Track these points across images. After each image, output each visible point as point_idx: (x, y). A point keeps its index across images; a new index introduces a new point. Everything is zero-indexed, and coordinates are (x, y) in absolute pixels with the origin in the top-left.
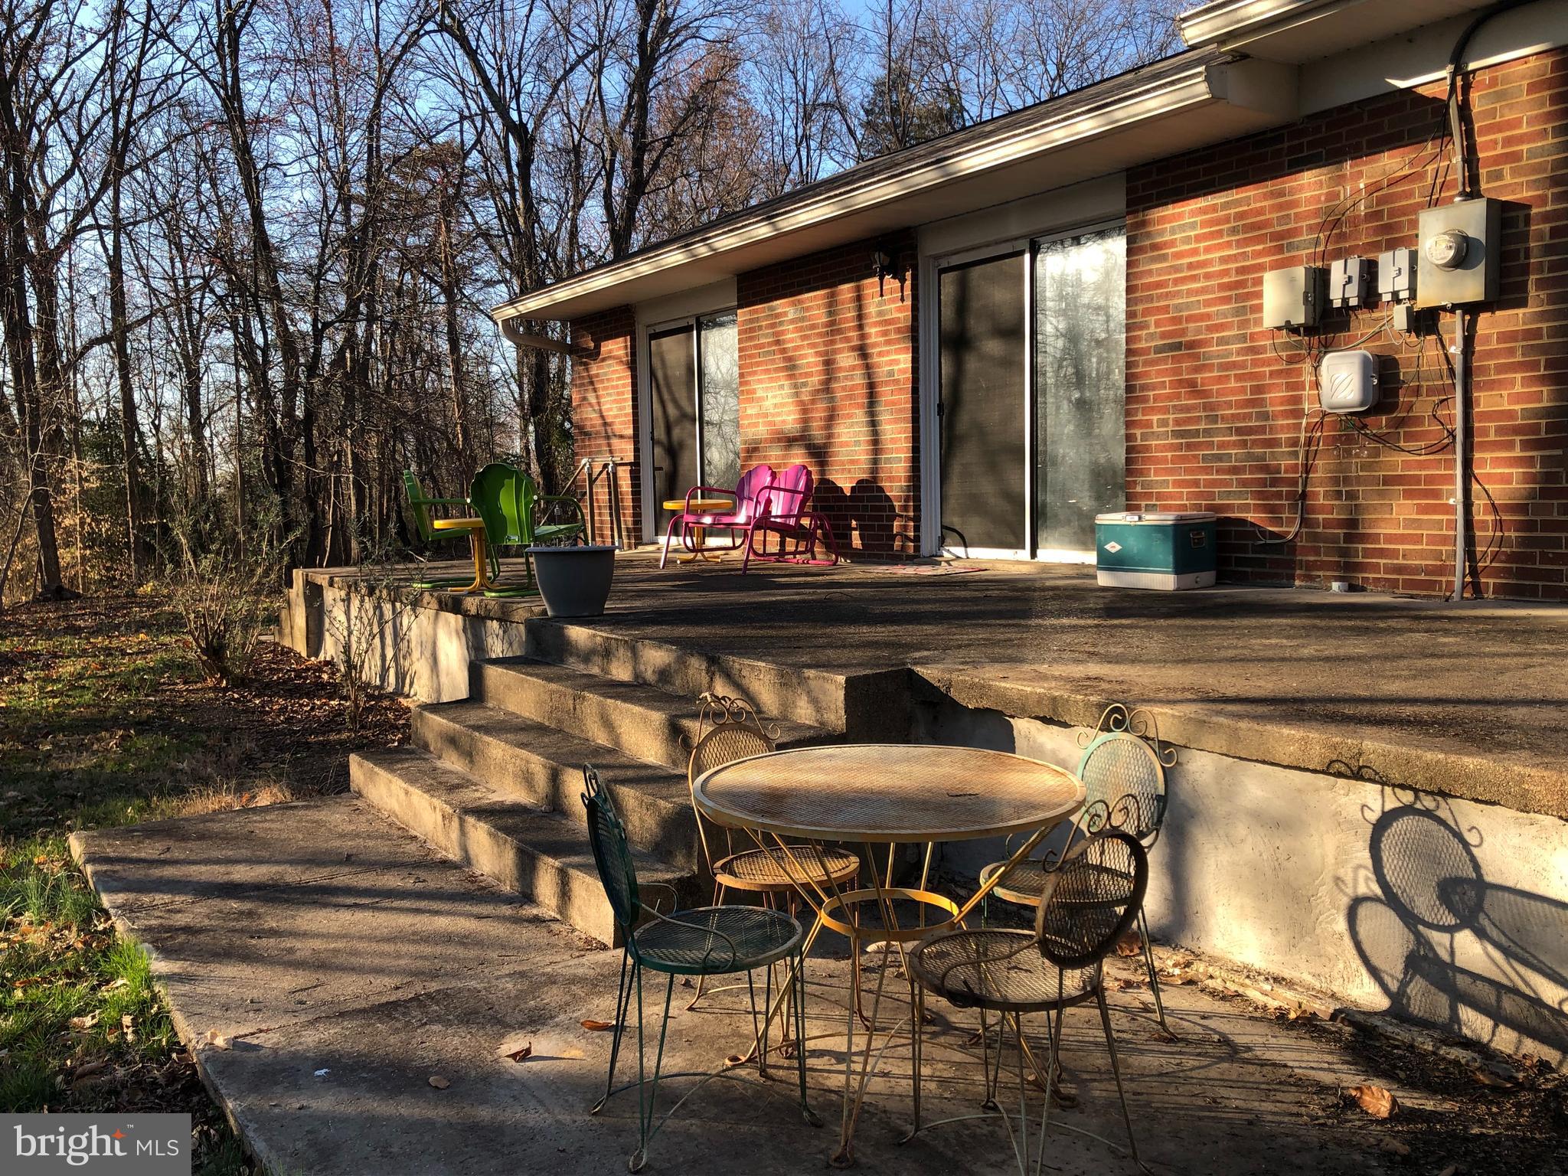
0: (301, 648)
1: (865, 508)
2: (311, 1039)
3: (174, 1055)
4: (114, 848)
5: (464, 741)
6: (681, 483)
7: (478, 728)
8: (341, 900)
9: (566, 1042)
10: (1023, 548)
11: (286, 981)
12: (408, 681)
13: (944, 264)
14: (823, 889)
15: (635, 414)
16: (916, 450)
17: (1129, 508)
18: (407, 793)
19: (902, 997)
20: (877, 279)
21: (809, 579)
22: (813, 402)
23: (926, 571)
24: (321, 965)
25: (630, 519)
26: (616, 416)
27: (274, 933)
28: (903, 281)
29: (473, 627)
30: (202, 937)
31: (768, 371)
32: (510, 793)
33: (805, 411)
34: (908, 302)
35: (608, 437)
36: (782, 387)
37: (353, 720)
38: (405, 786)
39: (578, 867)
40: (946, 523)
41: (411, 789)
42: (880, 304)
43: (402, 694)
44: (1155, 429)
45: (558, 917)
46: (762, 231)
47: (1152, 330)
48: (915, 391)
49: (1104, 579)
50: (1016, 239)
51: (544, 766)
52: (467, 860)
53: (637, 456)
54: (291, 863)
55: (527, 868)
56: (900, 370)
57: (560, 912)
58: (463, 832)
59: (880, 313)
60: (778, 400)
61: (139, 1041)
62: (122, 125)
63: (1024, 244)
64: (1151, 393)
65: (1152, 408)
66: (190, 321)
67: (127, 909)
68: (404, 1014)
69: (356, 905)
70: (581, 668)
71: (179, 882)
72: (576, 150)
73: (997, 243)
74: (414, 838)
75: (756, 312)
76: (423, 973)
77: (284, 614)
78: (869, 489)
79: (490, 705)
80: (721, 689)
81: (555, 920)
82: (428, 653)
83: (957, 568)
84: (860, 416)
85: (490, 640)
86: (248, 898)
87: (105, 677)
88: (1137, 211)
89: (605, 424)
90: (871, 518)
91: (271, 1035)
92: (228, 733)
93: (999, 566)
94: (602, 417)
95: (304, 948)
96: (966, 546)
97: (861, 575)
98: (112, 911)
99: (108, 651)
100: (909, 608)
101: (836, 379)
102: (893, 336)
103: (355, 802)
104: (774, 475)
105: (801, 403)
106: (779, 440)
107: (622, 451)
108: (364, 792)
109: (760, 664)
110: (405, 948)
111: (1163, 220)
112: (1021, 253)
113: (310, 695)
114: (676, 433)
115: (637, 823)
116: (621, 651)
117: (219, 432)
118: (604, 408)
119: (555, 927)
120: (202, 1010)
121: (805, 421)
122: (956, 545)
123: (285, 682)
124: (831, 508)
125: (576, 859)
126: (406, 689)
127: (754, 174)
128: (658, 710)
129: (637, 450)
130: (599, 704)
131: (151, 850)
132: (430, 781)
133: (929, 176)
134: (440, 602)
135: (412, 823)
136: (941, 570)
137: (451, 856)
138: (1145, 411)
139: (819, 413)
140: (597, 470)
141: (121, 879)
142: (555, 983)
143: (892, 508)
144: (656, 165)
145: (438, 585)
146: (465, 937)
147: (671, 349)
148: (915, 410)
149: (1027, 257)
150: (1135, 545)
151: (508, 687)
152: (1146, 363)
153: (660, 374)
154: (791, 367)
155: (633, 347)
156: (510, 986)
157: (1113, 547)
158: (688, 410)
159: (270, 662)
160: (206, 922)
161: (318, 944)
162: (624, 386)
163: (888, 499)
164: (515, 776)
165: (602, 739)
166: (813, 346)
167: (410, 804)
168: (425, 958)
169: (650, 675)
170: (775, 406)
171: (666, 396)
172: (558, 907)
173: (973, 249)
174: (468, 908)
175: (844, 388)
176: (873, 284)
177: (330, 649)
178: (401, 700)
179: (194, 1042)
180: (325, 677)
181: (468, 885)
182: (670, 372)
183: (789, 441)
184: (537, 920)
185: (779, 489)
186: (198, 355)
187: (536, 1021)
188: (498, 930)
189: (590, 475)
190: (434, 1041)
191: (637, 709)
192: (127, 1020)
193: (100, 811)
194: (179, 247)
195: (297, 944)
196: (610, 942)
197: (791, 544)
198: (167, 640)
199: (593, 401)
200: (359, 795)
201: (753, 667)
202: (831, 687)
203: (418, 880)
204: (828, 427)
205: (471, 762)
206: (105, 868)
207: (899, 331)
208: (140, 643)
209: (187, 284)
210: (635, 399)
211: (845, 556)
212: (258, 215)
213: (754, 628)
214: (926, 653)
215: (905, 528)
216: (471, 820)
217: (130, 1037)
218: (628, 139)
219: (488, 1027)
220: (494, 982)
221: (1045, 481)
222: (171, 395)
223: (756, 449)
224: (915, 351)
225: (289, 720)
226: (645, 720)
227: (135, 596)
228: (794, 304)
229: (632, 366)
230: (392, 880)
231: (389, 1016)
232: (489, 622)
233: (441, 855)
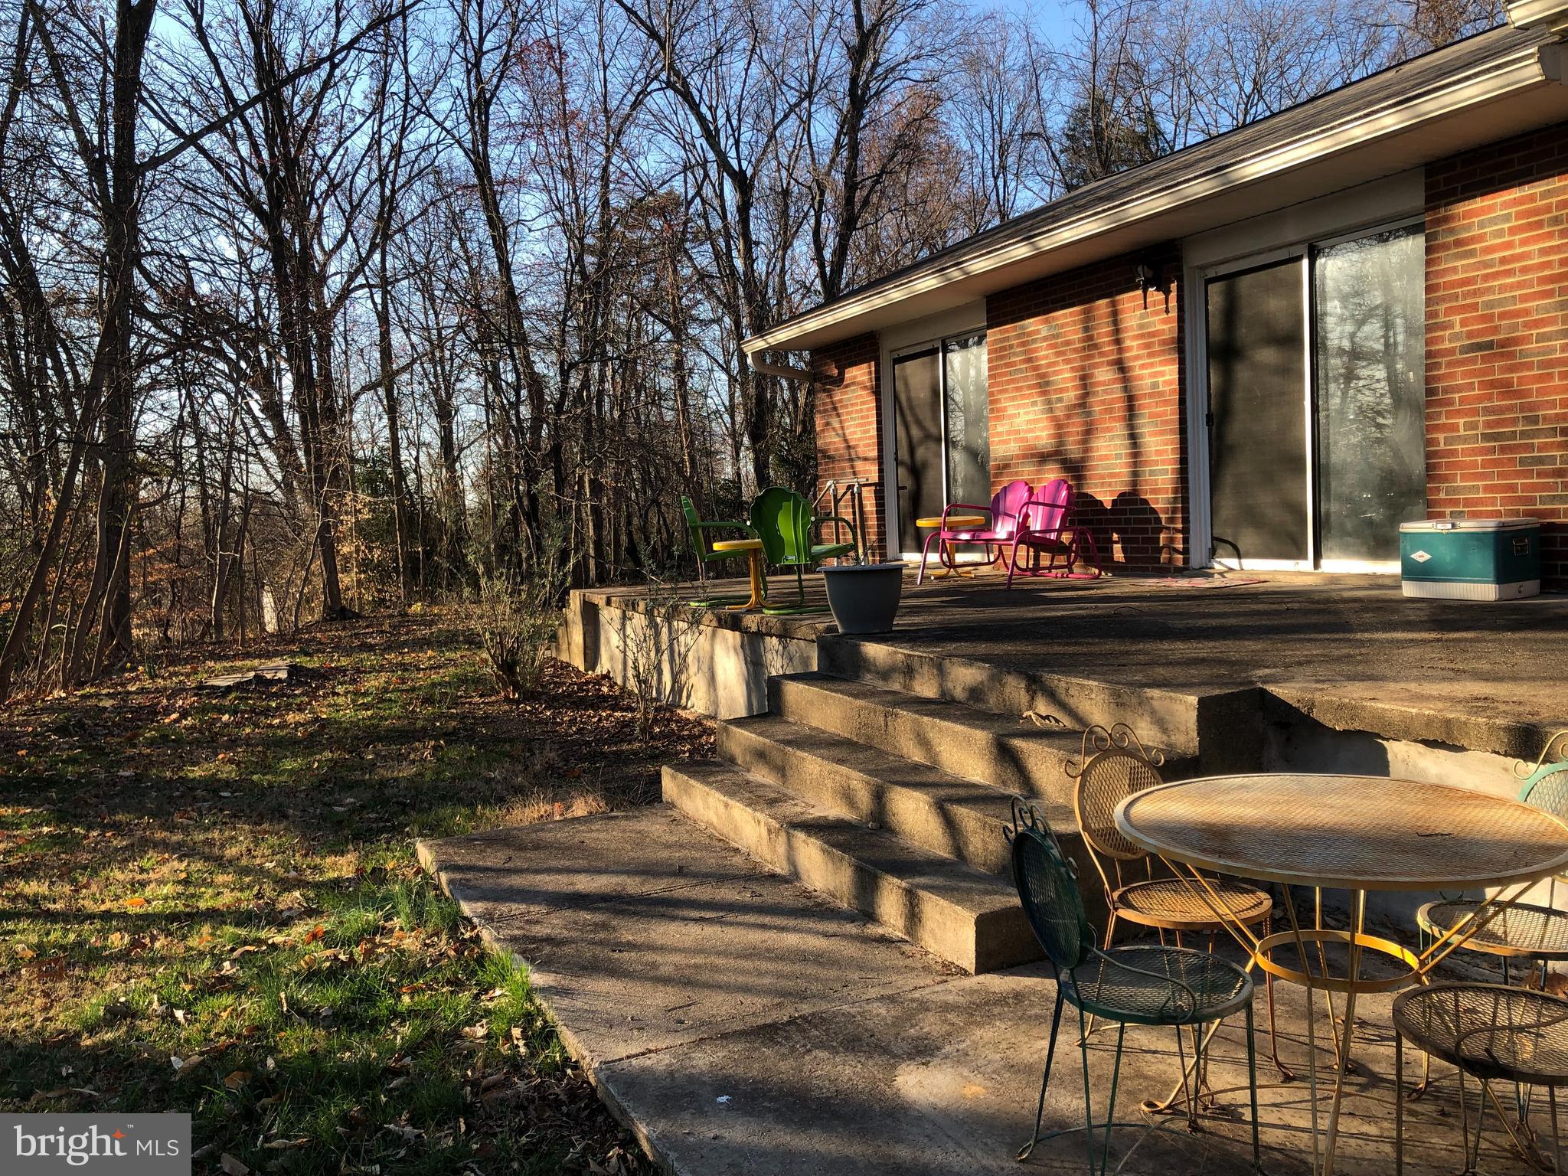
0: (579, 663)
1: (1127, 521)
2: (703, 1060)
3: (569, 1071)
4: (462, 856)
5: (776, 756)
6: (925, 502)
7: (789, 743)
8: (686, 913)
9: (961, 1075)
10: (1304, 557)
11: (659, 998)
12: (685, 694)
13: (1211, 274)
14: (1248, 927)
15: (880, 436)
16: (1183, 461)
17: (1430, 516)
18: (726, 805)
19: (1302, 1039)
20: (1140, 292)
21: (1080, 593)
22: (1068, 416)
23: (1201, 583)
24: (684, 981)
25: (874, 537)
26: (860, 439)
27: (632, 946)
28: (1167, 292)
29: (751, 644)
30: (566, 949)
31: (1018, 389)
32: (833, 809)
33: (1059, 426)
34: (1174, 314)
35: (851, 460)
36: (1034, 404)
37: (643, 731)
38: (725, 799)
39: (926, 888)
40: (1217, 533)
41: (731, 802)
42: (1142, 317)
43: (679, 706)
44: (1462, 432)
45: (906, 938)
46: (1020, 251)
47: (1457, 329)
48: (1182, 402)
49: (1409, 590)
50: (1292, 245)
51: (868, 783)
52: (795, 876)
53: (881, 477)
54: (628, 873)
55: (866, 885)
56: (1165, 383)
57: (909, 933)
58: (790, 847)
59: (1141, 326)
60: (1031, 417)
61: (533, 1055)
62: (388, 193)
63: (1303, 249)
64: (1457, 396)
65: (1458, 411)
66: (443, 369)
67: (489, 918)
68: (786, 1038)
69: (702, 919)
70: (881, 685)
71: (528, 892)
72: (786, 193)
73: (1271, 250)
74: (737, 850)
75: (1007, 331)
76: (790, 994)
77: (561, 631)
78: (1131, 502)
79: (791, 719)
80: (1043, 707)
81: (903, 941)
82: (705, 668)
83: (1231, 580)
84: (1120, 429)
85: (769, 656)
86: (599, 909)
87: (407, 691)
88: (1439, 207)
89: (849, 447)
90: (1134, 530)
91: (661, 1056)
92: (529, 743)
93: (1280, 577)
94: (846, 441)
95: (668, 963)
96: (1239, 556)
97: (1134, 589)
98: (475, 920)
99: (404, 667)
100: (1214, 622)
101: (1095, 393)
102: (1157, 348)
103: (670, 813)
104: (1031, 490)
105: (1054, 419)
106: (1033, 456)
107: (866, 472)
108: (678, 803)
109: (1091, 682)
110: (765, 966)
111: (1468, 214)
112: (1299, 258)
113: (596, 707)
114: (920, 453)
115: (979, 845)
116: (926, 668)
117: (471, 466)
118: (847, 432)
119: (906, 948)
120: (588, 1026)
121: (1060, 437)
122: (1230, 556)
123: (570, 695)
124: (1091, 522)
125: (922, 880)
126: (683, 701)
127: (956, 206)
128: (983, 728)
129: (881, 471)
130: (914, 721)
131: (494, 858)
132: (748, 795)
133: (1207, 185)
134: (719, 620)
135: (732, 835)
136: (1217, 582)
137: (778, 870)
138: (1449, 414)
139: (1075, 428)
140: (841, 492)
141: (475, 888)
142: (928, 1010)
143: (1159, 520)
144: (866, 202)
145: (716, 603)
146: (821, 956)
147: (915, 373)
148: (1183, 421)
149: (1305, 262)
150: (1448, 555)
151: (811, 703)
152: (1449, 364)
153: (903, 397)
154: (1044, 385)
155: (877, 372)
156: (883, 1011)
157: (1421, 556)
158: (933, 430)
159: (552, 676)
160: (565, 933)
161: (677, 958)
162: (868, 410)
163: (1153, 511)
164: (835, 792)
165: (917, 756)
166: (1067, 361)
167: (730, 818)
168: (787, 977)
169: (959, 693)
170: (1029, 422)
171: (909, 418)
172: (905, 927)
173: (1244, 257)
174: (811, 925)
175: (1103, 402)
176: (1134, 299)
177: (604, 666)
178: (679, 711)
179: (588, 1060)
180: (605, 689)
181: (804, 901)
182: (913, 394)
183: (1043, 458)
184: (884, 940)
185: (1038, 504)
186: (449, 396)
187: (923, 1051)
188: (852, 950)
189: (835, 496)
190: (825, 1070)
191: (959, 728)
192: (516, 1032)
193: (431, 818)
194: (432, 299)
195: (658, 958)
196: (972, 968)
197: (1045, 559)
198: (453, 656)
199: (837, 425)
200: (672, 805)
201: (1082, 686)
202: (1182, 708)
203: (754, 894)
204: (1085, 441)
205: (784, 776)
206: (458, 876)
207: (1163, 342)
208: (430, 659)
209: (439, 334)
210: (879, 422)
211: (1107, 570)
212: (505, 266)
213: (1059, 644)
214: (1267, 671)
215: (1172, 540)
216: (800, 836)
217: (523, 1050)
218: (839, 178)
219: (876, 1056)
220: (867, 1007)
221: (1328, 490)
222: (430, 434)
223: (1006, 466)
224: (1182, 362)
225: (580, 731)
226: (968, 740)
227: (407, 615)
228: (1047, 321)
229: (877, 392)
230: (728, 893)
231: (772, 1039)
232: (768, 639)
233: (768, 868)
